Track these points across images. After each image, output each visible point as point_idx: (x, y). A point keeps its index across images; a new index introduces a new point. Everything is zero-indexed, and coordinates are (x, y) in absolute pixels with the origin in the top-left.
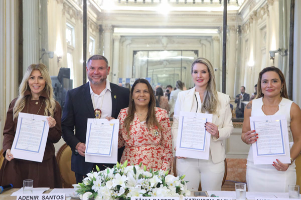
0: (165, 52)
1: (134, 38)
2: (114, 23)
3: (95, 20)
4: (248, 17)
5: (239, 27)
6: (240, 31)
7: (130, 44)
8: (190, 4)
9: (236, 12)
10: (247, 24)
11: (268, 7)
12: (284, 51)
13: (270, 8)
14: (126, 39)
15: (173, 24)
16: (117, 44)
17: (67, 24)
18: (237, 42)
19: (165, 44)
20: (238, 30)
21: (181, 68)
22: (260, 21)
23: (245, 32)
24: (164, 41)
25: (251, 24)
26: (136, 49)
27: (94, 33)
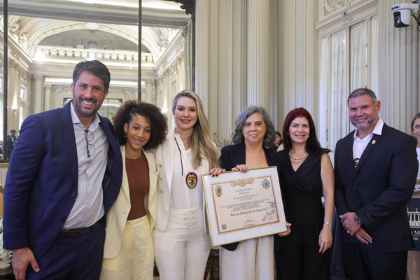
4: (162, 73)
5: (155, 81)
6: (156, 85)
8: (114, 61)
9: (152, 69)
10: (161, 79)
13: (178, 66)
18: (153, 93)
20: (154, 83)
22: (171, 76)
23: (160, 85)
25: (164, 79)
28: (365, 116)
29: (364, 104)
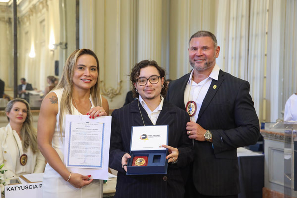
10: (26, 17)
11: (46, 2)
12: (64, 44)
13: (49, 3)
22: (39, 15)
23: (25, 24)
28: (204, 56)
29: (205, 46)
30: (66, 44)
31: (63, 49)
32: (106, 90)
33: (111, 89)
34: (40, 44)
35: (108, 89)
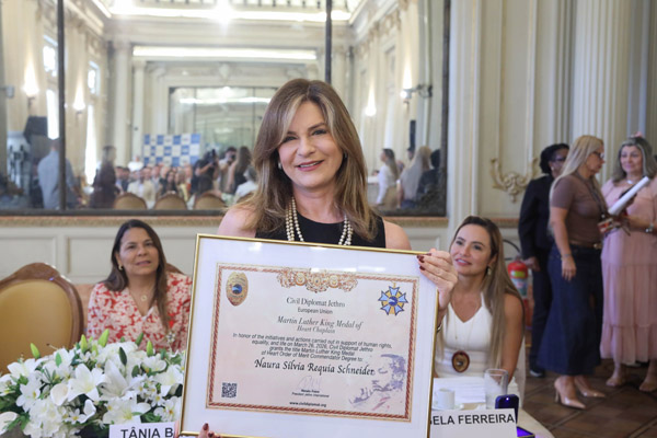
0: (227, 89)
1: (171, 66)
2: (134, 39)
3: (99, 32)
4: (366, 31)
5: (351, 49)
6: (352, 56)
7: (163, 75)
8: (266, 8)
9: (344, 24)
10: (363, 45)
11: (398, 13)
12: (426, 89)
13: (403, 15)
14: (157, 67)
15: (239, 41)
16: (139, 75)
17: (46, 37)
18: (348, 75)
19: (225, 76)
20: (348, 54)
21: (254, 117)
22: (384, 37)
23: (361, 57)
24: (224, 70)
25: (371, 45)
26: (173, 85)
27: (98, 56)
30: (430, 88)
31: (424, 97)
32: (502, 179)
33: (512, 175)
34: (385, 92)
35: (506, 176)
